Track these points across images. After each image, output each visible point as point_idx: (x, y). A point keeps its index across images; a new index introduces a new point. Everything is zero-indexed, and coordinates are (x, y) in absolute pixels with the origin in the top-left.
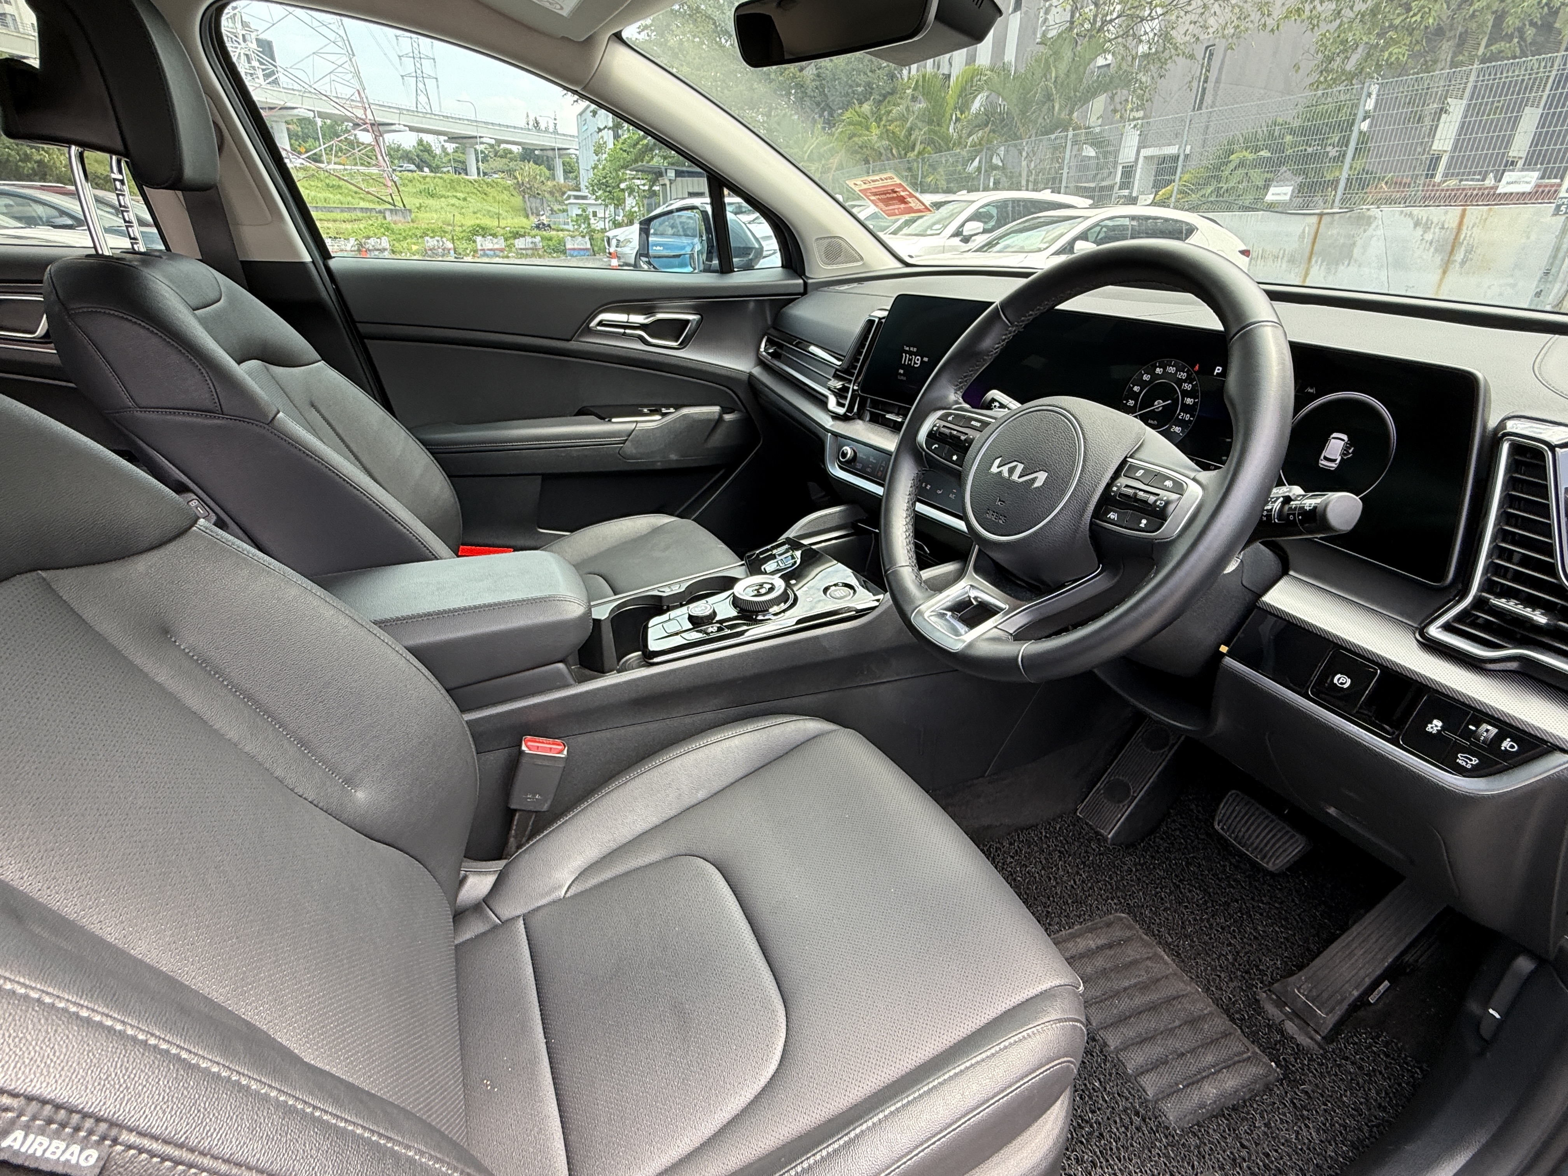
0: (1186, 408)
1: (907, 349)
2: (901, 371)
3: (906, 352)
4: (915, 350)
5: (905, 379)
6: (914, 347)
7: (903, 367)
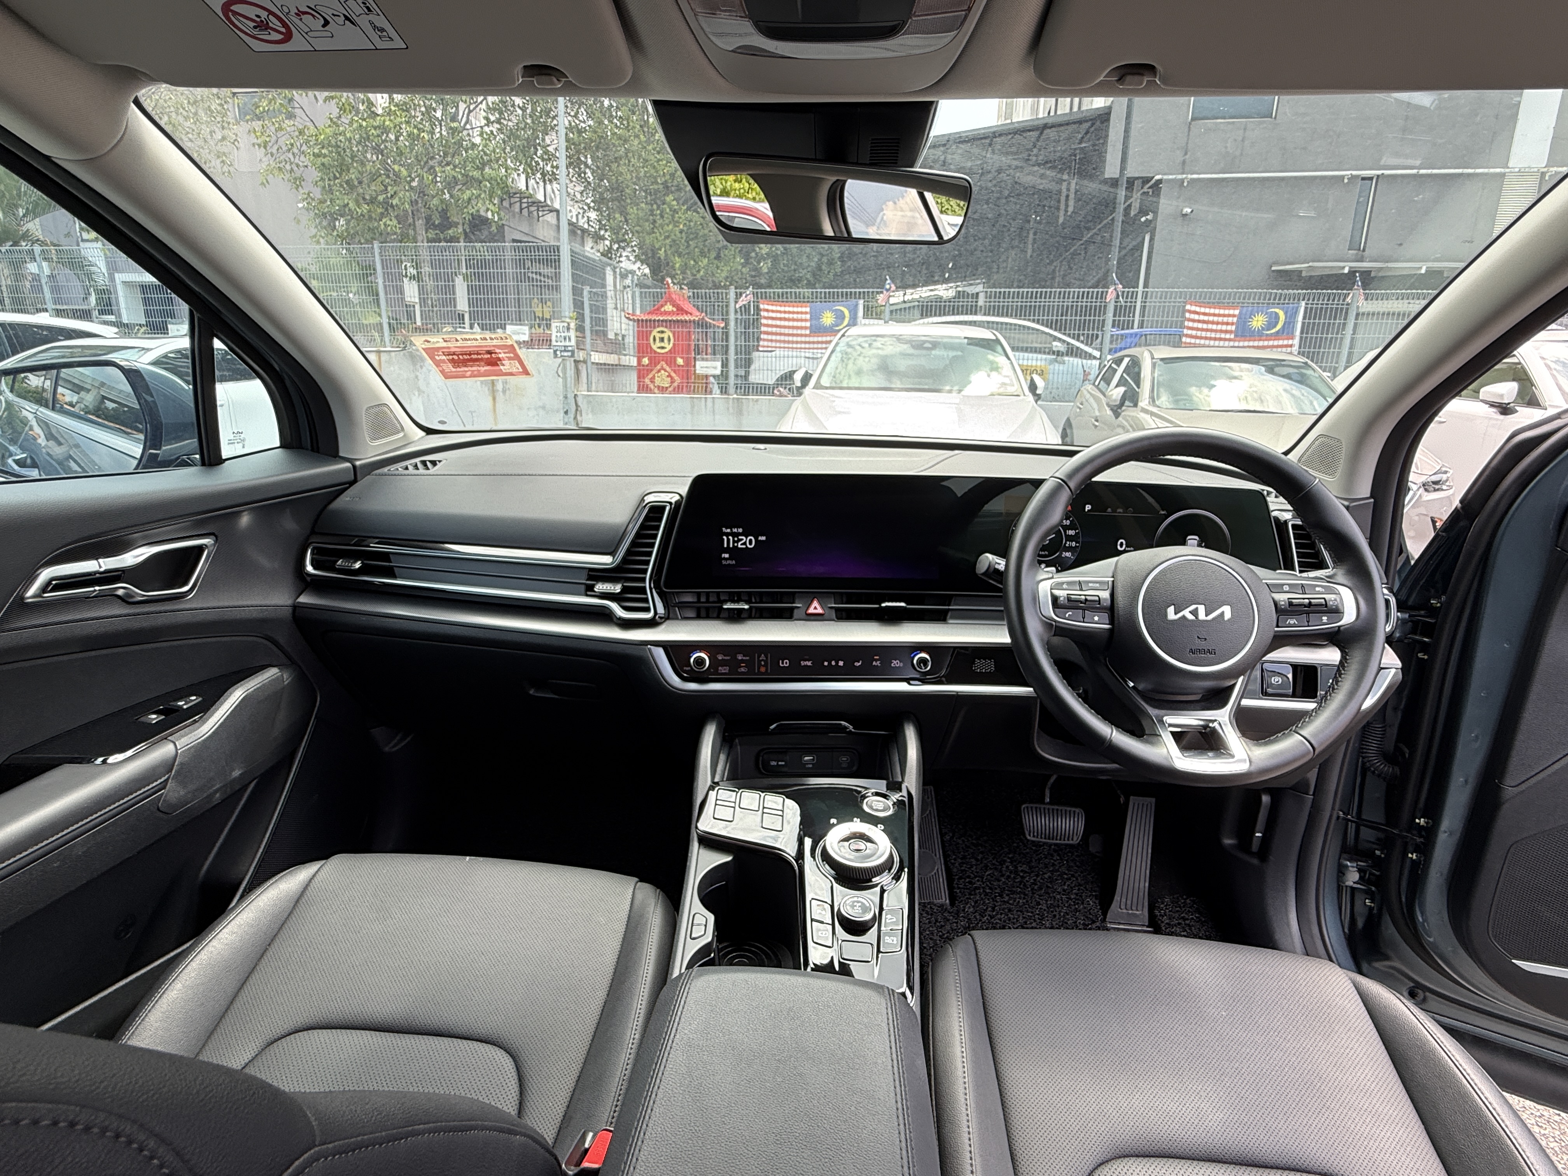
0: (1070, 538)
1: (729, 530)
2: (727, 556)
3: (727, 535)
4: (740, 530)
5: (734, 562)
6: (738, 527)
7: (728, 550)
